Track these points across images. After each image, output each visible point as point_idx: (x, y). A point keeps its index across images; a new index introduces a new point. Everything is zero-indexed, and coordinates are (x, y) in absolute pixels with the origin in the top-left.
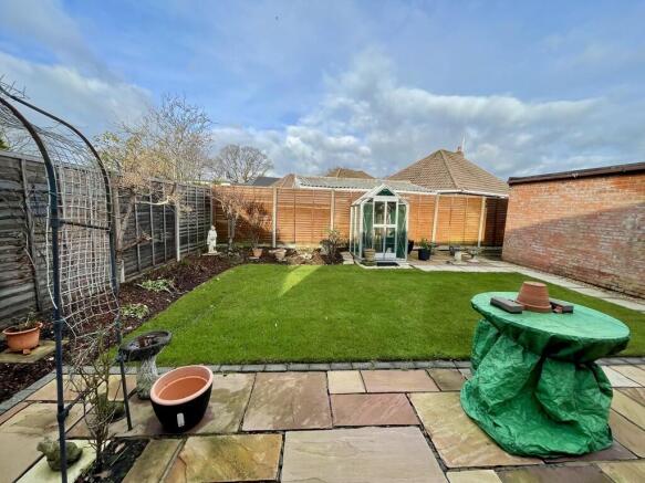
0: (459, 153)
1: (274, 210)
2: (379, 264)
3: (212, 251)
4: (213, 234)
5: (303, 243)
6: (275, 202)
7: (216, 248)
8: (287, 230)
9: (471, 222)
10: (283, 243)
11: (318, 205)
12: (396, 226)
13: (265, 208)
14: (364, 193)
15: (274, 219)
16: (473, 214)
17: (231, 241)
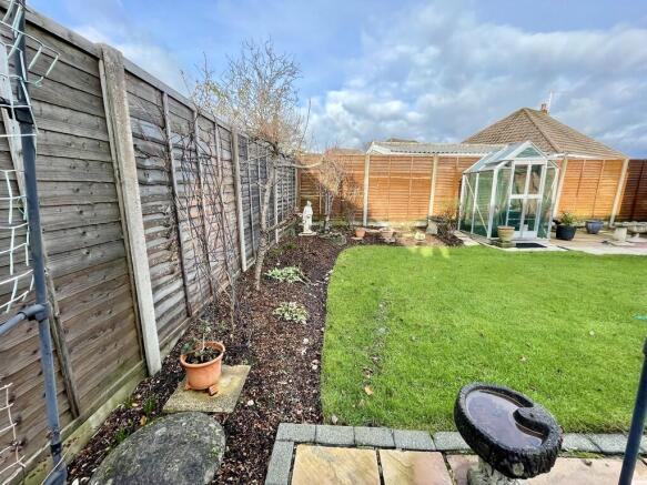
0: (545, 111)
1: (366, 181)
2: (518, 245)
3: (307, 231)
4: (308, 211)
5: (398, 220)
6: (367, 172)
7: (313, 228)
8: (379, 205)
9: (605, 191)
10: (374, 221)
11: (417, 175)
12: (540, 196)
13: (356, 179)
14: (478, 159)
15: (366, 191)
16: (610, 181)
17: (328, 219)
